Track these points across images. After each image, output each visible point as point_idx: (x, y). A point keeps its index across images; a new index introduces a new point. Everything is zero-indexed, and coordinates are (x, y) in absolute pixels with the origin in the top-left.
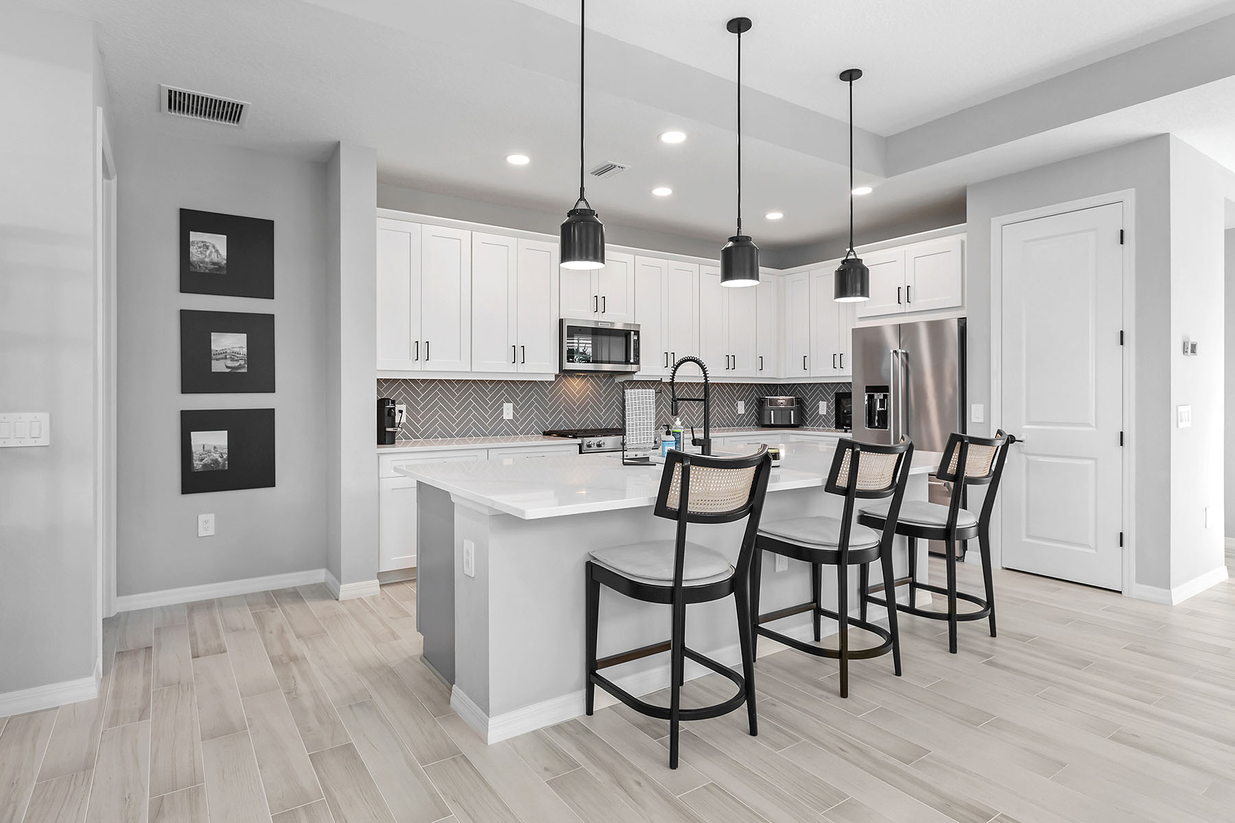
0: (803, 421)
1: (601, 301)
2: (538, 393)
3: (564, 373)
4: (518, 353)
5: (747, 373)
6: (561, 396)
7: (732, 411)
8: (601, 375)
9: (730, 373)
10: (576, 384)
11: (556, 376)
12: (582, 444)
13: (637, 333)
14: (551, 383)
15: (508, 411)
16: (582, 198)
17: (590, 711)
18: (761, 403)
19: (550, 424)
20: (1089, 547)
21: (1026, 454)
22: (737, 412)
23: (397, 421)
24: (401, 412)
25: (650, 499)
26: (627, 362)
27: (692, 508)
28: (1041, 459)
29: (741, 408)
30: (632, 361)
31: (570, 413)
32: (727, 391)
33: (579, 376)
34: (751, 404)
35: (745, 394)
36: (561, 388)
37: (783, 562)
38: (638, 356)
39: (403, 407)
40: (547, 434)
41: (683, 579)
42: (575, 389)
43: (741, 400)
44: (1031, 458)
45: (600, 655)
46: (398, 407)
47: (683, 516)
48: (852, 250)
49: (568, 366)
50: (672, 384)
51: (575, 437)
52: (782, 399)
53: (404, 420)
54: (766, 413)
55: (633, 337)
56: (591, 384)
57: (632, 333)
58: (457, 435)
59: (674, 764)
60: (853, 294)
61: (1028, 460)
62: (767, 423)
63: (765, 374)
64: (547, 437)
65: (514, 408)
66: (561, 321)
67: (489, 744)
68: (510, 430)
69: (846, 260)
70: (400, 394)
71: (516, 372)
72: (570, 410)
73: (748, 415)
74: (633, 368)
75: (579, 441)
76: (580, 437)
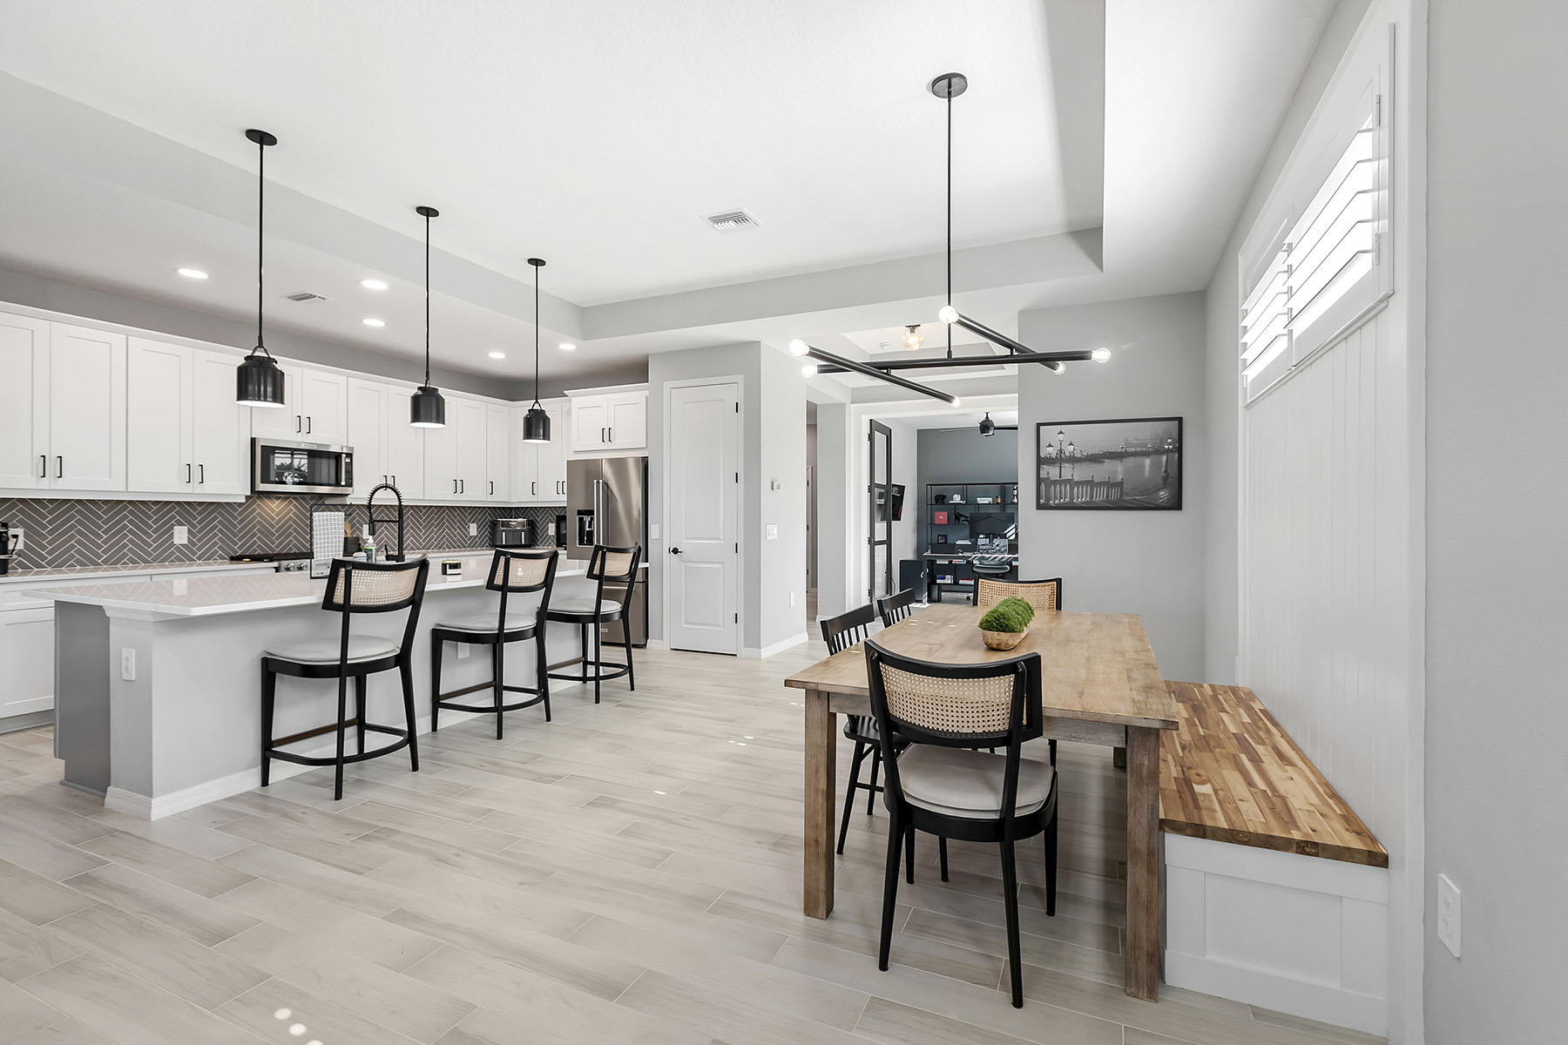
0: (535, 542)
1: (305, 422)
2: (222, 515)
3: (255, 494)
4: (197, 472)
5: (476, 496)
6: (255, 518)
7: (464, 534)
8: (308, 497)
9: (458, 497)
10: (275, 506)
11: (247, 497)
12: (280, 567)
13: (350, 455)
14: (240, 505)
15: (181, 535)
16: (260, 345)
17: (265, 782)
18: (494, 525)
19: (240, 548)
20: (719, 626)
21: (684, 561)
22: (469, 533)
23: (10, 547)
24: (16, 536)
25: (319, 598)
26: (338, 484)
27: (354, 601)
28: (694, 565)
29: (473, 530)
30: (343, 483)
31: (266, 536)
32: (458, 514)
33: (279, 498)
34: (485, 526)
35: (477, 517)
36: (255, 510)
37: (465, 649)
38: (352, 479)
39: (20, 531)
40: (237, 559)
41: (348, 657)
42: (273, 511)
43: (473, 522)
44: (688, 564)
45: (276, 735)
46: (12, 531)
47: (347, 609)
48: (537, 402)
49: (262, 487)
50: (369, 507)
51: (271, 561)
52: (514, 522)
53: (20, 546)
54: (498, 534)
55: (345, 460)
56: (295, 506)
57: (344, 456)
58: (105, 562)
59: (338, 796)
60: (537, 437)
61: (686, 567)
62: (499, 544)
63: (495, 497)
64: (234, 562)
65: (190, 532)
66: (253, 441)
67: (152, 820)
68: (184, 556)
69: (532, 410)
70: (14, 516)
71: (191, 492)
72: (266, 533)
73: (481, 536)
74: (348, 490)
75: (276, 564)
76: (278, 560)
